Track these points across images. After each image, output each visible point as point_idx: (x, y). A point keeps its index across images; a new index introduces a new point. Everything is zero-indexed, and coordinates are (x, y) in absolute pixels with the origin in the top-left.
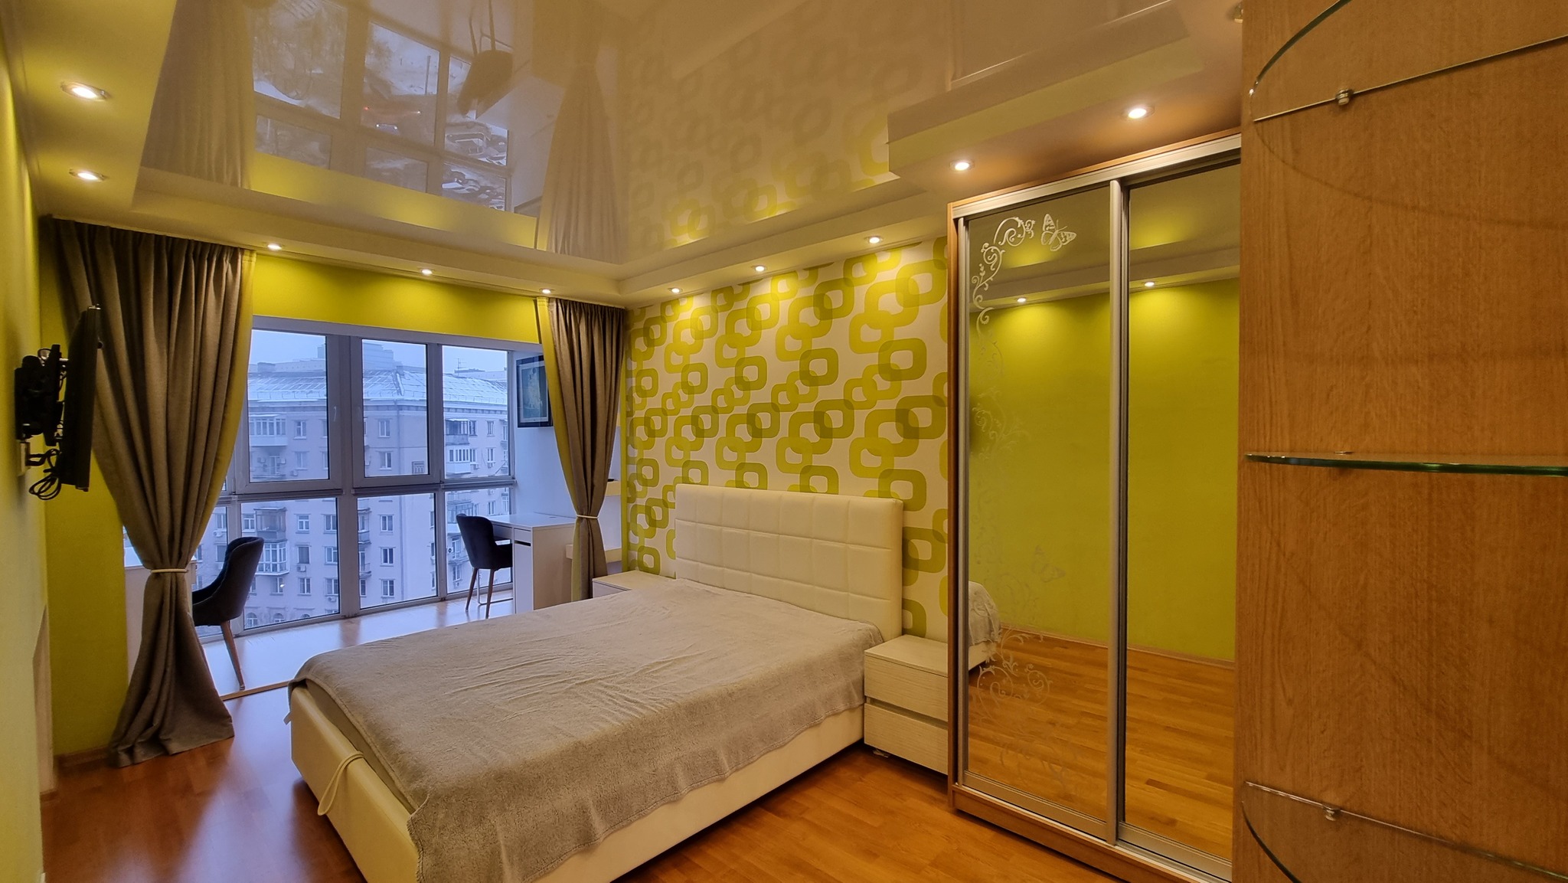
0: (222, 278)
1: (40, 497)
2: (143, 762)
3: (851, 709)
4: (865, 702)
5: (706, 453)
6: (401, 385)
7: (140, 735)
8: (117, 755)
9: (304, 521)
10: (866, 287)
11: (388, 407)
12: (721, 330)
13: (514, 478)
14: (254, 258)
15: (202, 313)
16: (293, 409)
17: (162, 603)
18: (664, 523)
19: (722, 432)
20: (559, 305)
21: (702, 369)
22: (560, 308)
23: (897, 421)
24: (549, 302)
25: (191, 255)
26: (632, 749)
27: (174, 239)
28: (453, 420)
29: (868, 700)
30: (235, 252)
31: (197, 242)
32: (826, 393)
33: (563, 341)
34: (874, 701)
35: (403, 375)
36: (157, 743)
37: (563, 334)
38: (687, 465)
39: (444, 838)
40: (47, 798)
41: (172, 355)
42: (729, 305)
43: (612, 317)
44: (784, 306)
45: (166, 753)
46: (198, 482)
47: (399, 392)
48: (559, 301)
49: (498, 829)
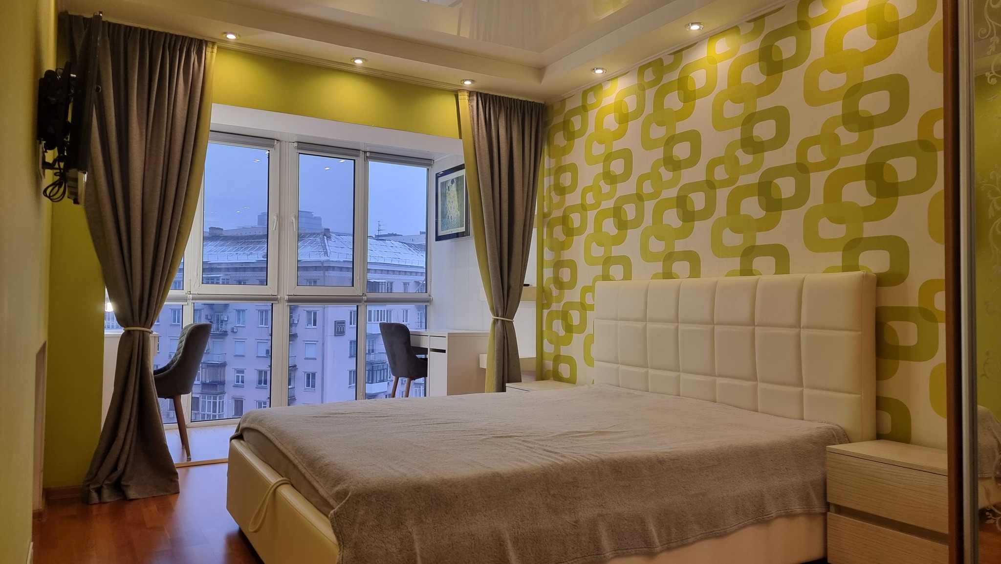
0: (190, 66)
1: (51, 199)
2: (108, 502)
3: (810, 515)
4: (829, 510)
5: (631, 245)
6: (327, 247)
7: (107, 477)
8: (89, 491)
9: (240, 375)
10: (827, 26)
11: (316, 268)
12: (649, 109)
13: (430, 296)
14: (215, 50)
15: (173, 98)
16: (236, 270)
17: (131, 357)
18: (582, 328)
19: (648, 221)
20: (480, 99)
21: (626, 155)
22: (480, 102)
23: (867, 178)
24: (469, 96)
25: (167, 46)
26: (552, 493)
27: (155, 32)
28: (372, 281)
29: (832, 508)
30: (200, 44)
31: (172, 35)
32: (772, 159)
33: (483, 135)
34: (840, 510)
35: (330, 237)
36: (118, 488)
37: (482, 128)
38: (608, 261)
39: (364, 533)
40: (37, 516)
41: (150, 134)
42: (659, 79)
43: (532, 112)
44: (723, 68)
45: (125, 499)
46: (164, 251)
47: (326, 253)
48: (479, 95)
49: (415, 537)
